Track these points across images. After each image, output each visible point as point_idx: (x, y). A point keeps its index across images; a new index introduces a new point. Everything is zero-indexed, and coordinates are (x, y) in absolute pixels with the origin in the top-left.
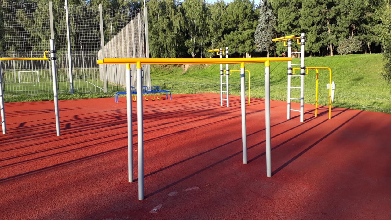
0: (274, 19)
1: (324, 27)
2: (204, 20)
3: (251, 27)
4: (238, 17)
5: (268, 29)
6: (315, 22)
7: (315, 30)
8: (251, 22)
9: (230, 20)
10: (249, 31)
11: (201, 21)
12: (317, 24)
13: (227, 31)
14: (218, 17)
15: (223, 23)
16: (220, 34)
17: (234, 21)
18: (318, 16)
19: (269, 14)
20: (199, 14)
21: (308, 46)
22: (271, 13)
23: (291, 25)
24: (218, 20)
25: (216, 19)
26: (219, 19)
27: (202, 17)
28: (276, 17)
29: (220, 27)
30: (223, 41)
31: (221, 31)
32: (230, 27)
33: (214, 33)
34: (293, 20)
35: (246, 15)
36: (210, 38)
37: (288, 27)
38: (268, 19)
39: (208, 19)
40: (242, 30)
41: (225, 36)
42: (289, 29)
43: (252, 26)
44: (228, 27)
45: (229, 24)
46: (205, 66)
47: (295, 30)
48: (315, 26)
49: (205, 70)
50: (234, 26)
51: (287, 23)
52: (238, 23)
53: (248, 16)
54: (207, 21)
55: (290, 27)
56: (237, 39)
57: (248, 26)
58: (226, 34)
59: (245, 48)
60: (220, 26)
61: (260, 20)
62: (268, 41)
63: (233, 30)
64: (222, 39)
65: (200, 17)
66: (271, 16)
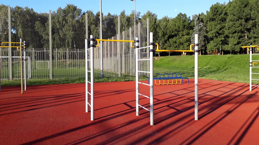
0: (205, 29)
1: (243, 34)
2: (156, 29)
3: (188, 34)
4: (179, 27)
5: (200, 35)
6: (237, 31)
7: (237, 36)
8: (188, 31)
9: (174, 29)
10: (186, 37)
11: (154, 30)
12: (238, 33)
13: (171, 37)
14: (165, 27)
15: (168, 31)
16: (166, 38)
17: (176, 30)
18: (239, 27)
19: (201, 26)
20: (152, 26)
21: (232, 47)
22: (203, 25)
23: (218, 33)
24: (165, 29)
25: (164, 28)
26: (166, 29)
27: (154, 27)
28: (206, 28)
29: (166, 34)
30: (168, 43)
31: (167, 36)
32: (173, 34)
33: (162, 38)
34: (219, 29)
35: (185, 26)
36: (159, 41)
37: (215, 34)
38: (201, 29)
39: (158, 29)
40: (181, 36)
41: (170, 40)
42: (216, 35)
43: (189, 33)
44: (171, 34)
45: (173, 32)
46: (155, 59)
47: (220, 36)
48: (237, 33)
49: (156, 62)
50: (176, 33)
51: (215, 32)
52: (179, 31)
53: (186, 27)
54: (157, 30)
55: (217, 34)
56: (179, 42)
57: (186, 33)
58: (171, 38)
59: (184, 47)
60: (166, 33)
61: (194, 30)
62: (201, 43)
63: (175, 35)
64: (167, 41)
65: (153, 27)
66: (203, 27)
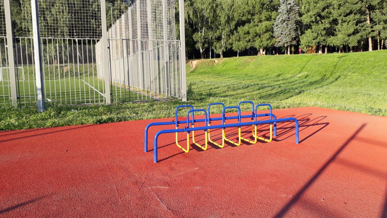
0: (297, 9)
1: (363, 17)
2: (215, 11)
3: (269, 19)
4: (254, 7)
5: (289, 21)
6: (354, 10)
7: (354, 20)
8: (269, 13)
9: (245, 11)
10: (265, 24)
11: (212, 12)
12: (355, 14)
13: (241, 23)
14: (231, 7)
15: (236, 14)
16: (233, 27)
17: (249, 12)
18: (357, 3)
19: (291, 4)
20: (209, 4)
21: (344, 39)
22: (293, 2)
23: (319, 15)
24: (230, 10)
25: (228, 9)
26: (232, 10)
27: (212, 7)
28: (298, 7)
29: (233, 19)
30: (236, 34)
31: (233, 23)
32: (244, 18)
33: (225, 25)
34: (322, 9)
35: (264, 4)
36: (221, 31)
37: (315, 17)
38: (290, 9)
39: (219, 10)
40: (258, 22)
41: (239, 29)
42: (316, 19)
43: (271, 17)
44: (241, 18)
45: (243, 15)
46: (215, 63)
47: (323, 21)
48: (353, 14)
49: (215, 67)
50: (249, 17)
51: (314, 13)
52: (253, 15)
53: (265, 6)
54: (218, 12)
55: (318, 18)
56: (254, 32)
57: (265, 17)
58: (241, 26)
59: (262, 42)
60: (233, 17)
61: (279, 11)
62: (290, 34)
63: (249, 21)
64: (235, 32)
65: (210, 7)
66: (294, 6)
